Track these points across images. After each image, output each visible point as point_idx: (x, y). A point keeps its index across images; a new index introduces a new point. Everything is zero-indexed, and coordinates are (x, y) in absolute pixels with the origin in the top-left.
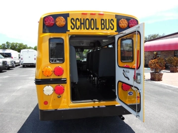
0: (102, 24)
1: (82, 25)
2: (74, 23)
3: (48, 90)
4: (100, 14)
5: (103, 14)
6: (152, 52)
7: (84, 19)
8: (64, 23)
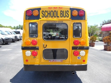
0: (61, 14)
1: (49, 15)
2: (44, 13)
3: (28, 53)
4: (59, 8)
5: (62, 8)
6: (108, 31)
7: (50, 11)
8: (38, 14)
